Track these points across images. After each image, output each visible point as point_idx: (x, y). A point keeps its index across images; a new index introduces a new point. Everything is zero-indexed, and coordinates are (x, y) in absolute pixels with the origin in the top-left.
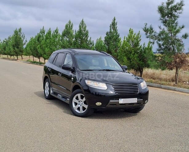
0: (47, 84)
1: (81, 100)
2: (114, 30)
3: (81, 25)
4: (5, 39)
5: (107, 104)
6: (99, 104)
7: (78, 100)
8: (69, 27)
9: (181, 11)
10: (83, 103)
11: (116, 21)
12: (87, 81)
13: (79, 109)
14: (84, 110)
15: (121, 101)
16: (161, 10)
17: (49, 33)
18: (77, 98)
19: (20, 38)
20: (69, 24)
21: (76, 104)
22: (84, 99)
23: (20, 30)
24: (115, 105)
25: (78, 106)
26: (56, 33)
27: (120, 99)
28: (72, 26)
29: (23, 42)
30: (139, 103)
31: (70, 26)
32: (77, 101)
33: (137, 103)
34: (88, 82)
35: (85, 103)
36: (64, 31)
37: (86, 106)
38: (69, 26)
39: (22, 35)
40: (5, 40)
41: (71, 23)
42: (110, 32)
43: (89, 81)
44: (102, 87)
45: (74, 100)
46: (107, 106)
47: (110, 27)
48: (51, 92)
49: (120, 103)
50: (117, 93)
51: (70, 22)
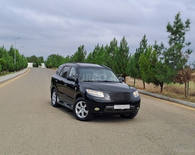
1: (83, 107)
5: (104, 109)
6: (97, 109)
9: (188, 29)
10: (84, 109)
12: (87, 90)
14: (85, 115)
15: (116, 107)
18: (79, 105)
21: (78, 110)
22: (85, 106)
24: (111, 110)
27: (115, 106)
30: (131, 109)
32: (79, 108)
33: (129, 109)
34: (88, 91)
35: (86, 109)
37: (87, 112)
43: (90, 90)
44: (100, 95)
45: (77, 106)
46: (104, 111)
48: (58, 100)
49: (114, 108)
50: (112, 100)
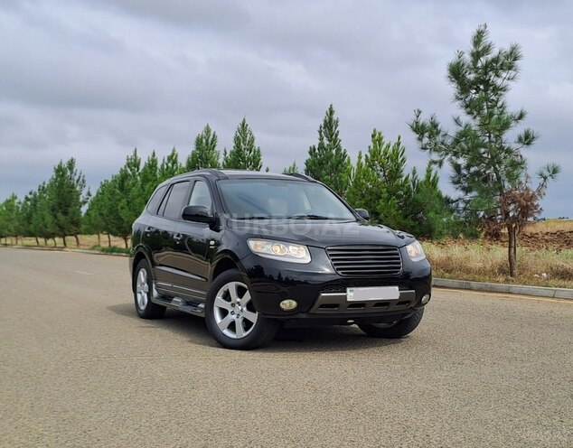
0: (142, 275)
1: (238, 300)
2: (330, 141)
3: (238, 134)
4: (30, 194)
5: (313, 305)
6: (289, 304)
7: (230, 300)
8: (207, 144)
9: (512, 73)
10: (245, 309)
11: (335, 117)
12: (252, 244)
13: (232, 326)
14: (246, 329)
15: (353, 294)
16: (456, 72)
17: (152, 165)
18: (227, 297)
19: (73, 187)
20: (204, 134)
21: (224, 313)
22: (247, 297)
23: (71, 164)
24: (337, 306)
25: (230, 317)
26: (170, 165)
27: (348, 289)
28: (213, 140)
29: (81, 196)
31: (210, 141)
32: (226, 305)
33: (399, 302)
34: (256, 246)
35: (250, 307)
36: (194, 154)
37: (253, 317)
38: (207, 141)
39: (76, 178)
40: (30, 196)
41: (212, 133)
42: (321, 146)
43: (259, 243)
44: (298, 255)
45: (219, 301)
46: (311, 311)
47: (320, 132)
48: (155, 293)
49: (348, 300)
50: (340, 272)
51: (208, 130)
